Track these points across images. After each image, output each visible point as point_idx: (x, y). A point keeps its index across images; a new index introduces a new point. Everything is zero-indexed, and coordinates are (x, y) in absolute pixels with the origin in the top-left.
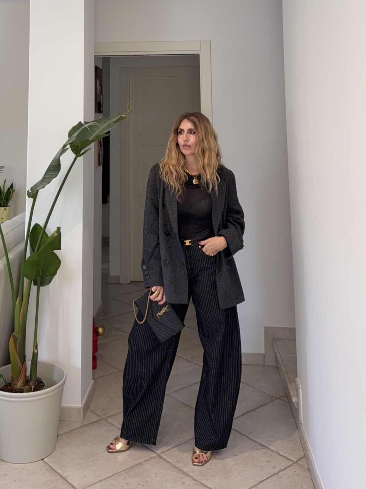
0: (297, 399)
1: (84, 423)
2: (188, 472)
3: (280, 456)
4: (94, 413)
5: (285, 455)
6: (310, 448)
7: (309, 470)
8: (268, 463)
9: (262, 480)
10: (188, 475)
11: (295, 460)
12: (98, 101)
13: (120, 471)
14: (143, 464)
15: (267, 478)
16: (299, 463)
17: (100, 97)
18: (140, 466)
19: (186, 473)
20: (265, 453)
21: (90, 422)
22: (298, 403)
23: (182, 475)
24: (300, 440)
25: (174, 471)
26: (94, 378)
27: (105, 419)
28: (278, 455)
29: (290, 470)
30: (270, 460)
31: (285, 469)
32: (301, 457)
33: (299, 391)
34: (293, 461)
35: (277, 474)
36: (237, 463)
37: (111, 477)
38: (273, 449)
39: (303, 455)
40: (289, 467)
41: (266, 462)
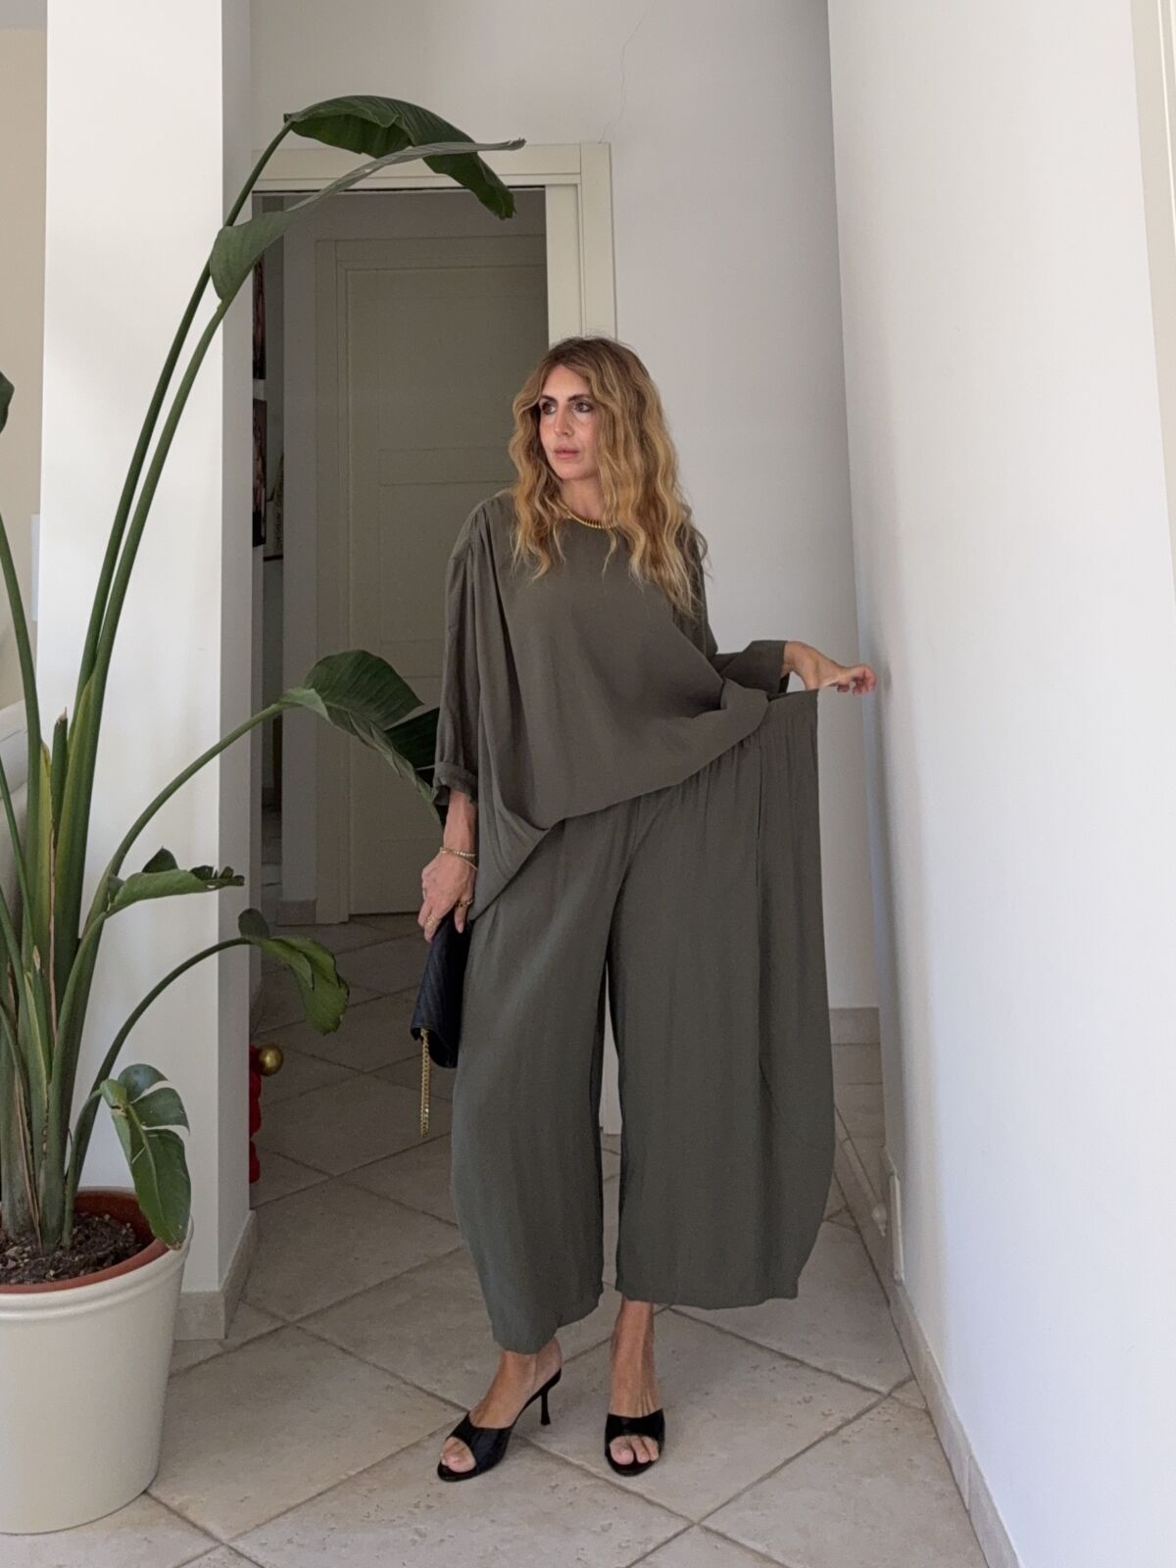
1: (228, 1341)
2: (566, 1453)
3: (840, 1383)
4: (261, 1311)
5: (853, 1379)
6: (932, 1351)
7: (928, 1413)
8: (805, 1404)
9: (793, 1454)
10: (568, 1463)
11: (884, 1389)
13: (355, 1473)
14: (425, 1444)
15: (807, 1449)
16: (897, 1396)
18: (417, 1450)
19: (561, 1458)
20: (793, 1379)
21: (249, 1338)
22: (888, 1222)
24: (898, 1333)
26: (255, 1203)
27: (299, 1324)
28: (835, 1379)
29: (871, 1419)
30: (811, 1398)
31: (858, 1417)
32: (902, 1378)
34: (876, 1392)
35: (834, 1433)
36: (714, 1416)
37: (329, 1493)
38: (820, 1365)
39: (908, 1372)
40: (868, 1410)
41: (799, 1403)
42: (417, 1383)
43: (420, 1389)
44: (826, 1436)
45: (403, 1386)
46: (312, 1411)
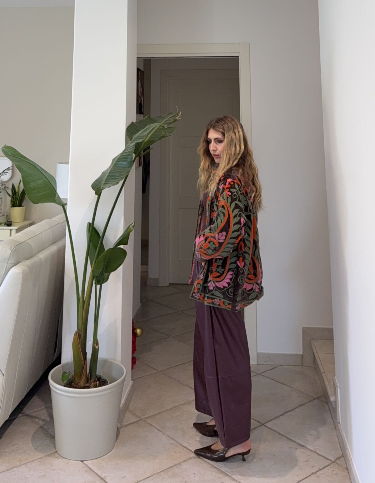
0: (334, 398)
1: (122, 423)
2: (227, 472)
3: (318, 456)
4: (134, 414)
5: (323, 455)
6: (349, 448)
7: (347, 469)
8: (306, 462)
10: (227, 475)
11: (333, 459)
12: (140, 102)
13: (159, 472)
14: (182, 464)
15: (306, 478)
16: (337, 462)
17: (141, 99)
18: (179, 466)
19: (225, 473)
20: (303, 453)
21: (129, 423)
22: (335, 402)
23: (221, 475)
24: (339, 440)
25: (212, 471)
26: (133, 379)
27: (144, 420)
28: (317, 454)
29: (328, 470)
30: (308, 460)
31: (324, 468)
32: (339, 457)
33: (337, 390)
34: (330, 460)
35: (316, 473)
36: (276, 463)
37: (150, 478)
38: (312, 448)
39: (342, 454)
40: (327, 466)
41: (304, 461)
42: (181, 442)
43: (181, 445)
44: (313, 473)
45: (176, 444)
46: (147, 449)
